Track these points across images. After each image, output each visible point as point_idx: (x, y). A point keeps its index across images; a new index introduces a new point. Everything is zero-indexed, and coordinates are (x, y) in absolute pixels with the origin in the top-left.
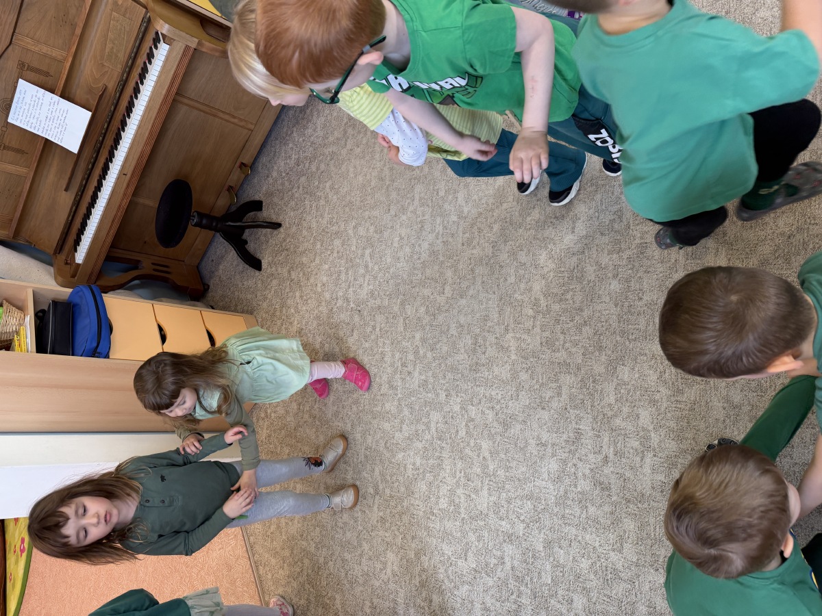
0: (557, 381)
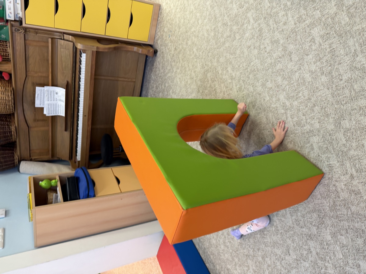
0: (309, 142)
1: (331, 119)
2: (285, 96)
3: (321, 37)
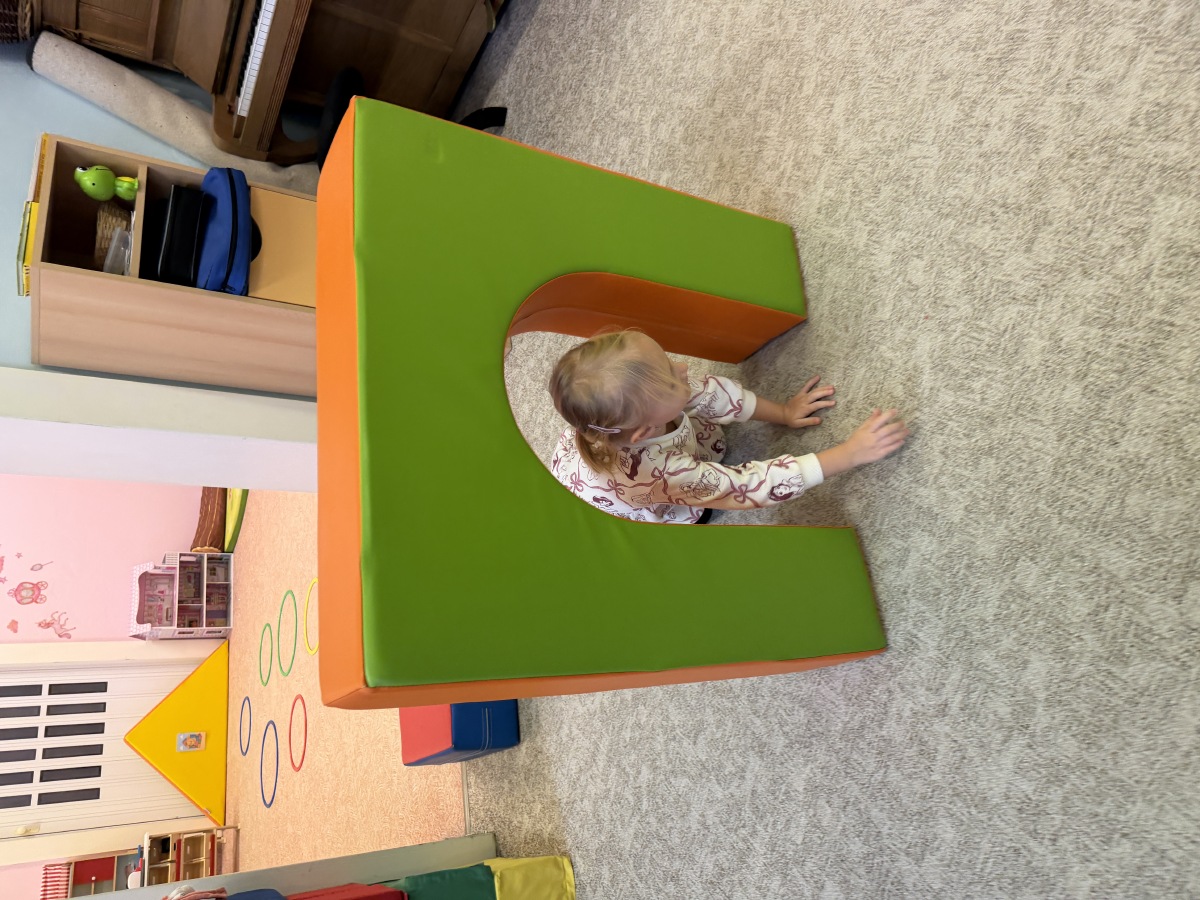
1: (1002, 527)
2: (934, 351)
3: (1170, 248)
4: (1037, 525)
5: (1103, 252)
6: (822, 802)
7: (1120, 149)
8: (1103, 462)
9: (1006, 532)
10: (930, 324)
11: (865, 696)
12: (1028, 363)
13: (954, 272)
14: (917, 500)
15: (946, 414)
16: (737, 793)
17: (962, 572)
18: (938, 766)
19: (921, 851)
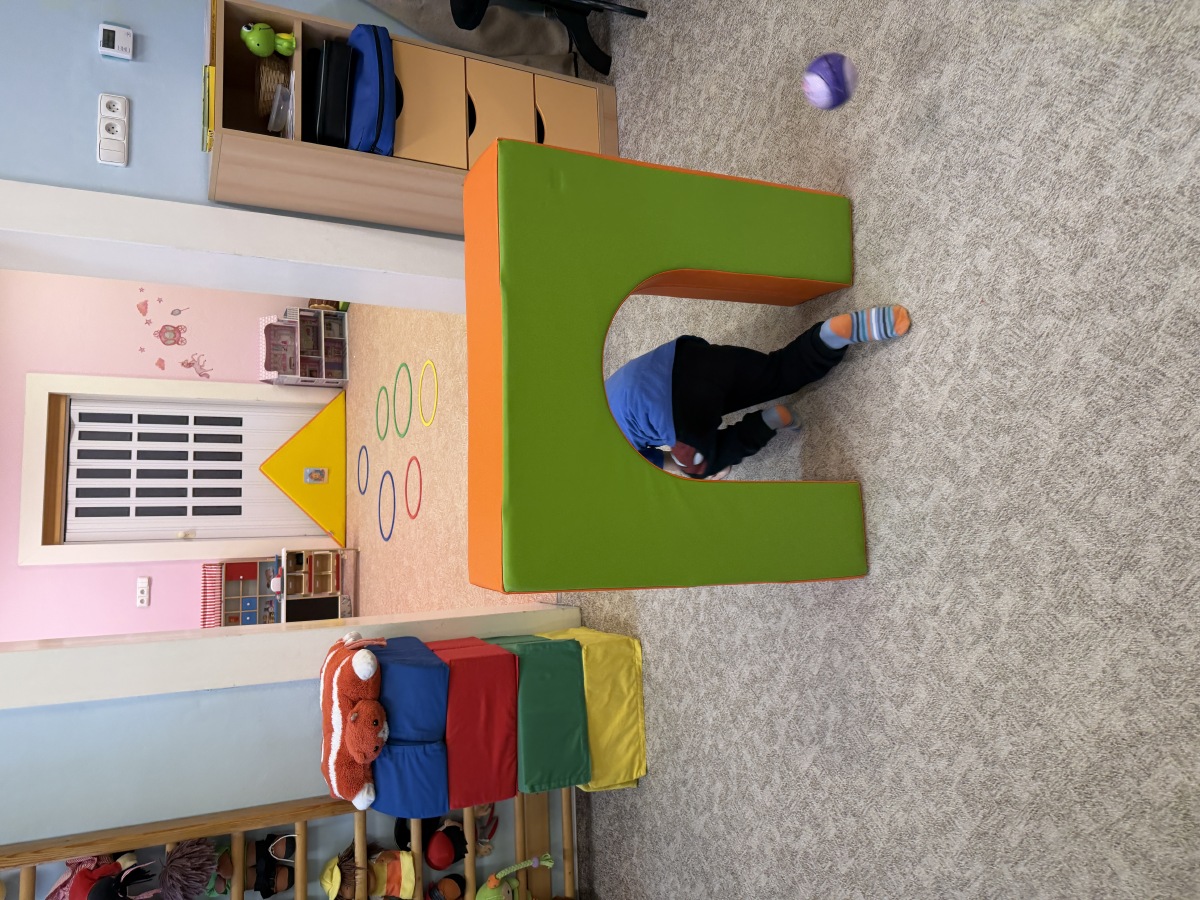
4: (1030, 497)
5: (1129, 297)
6: (836, 650)
7: (1165, 211)
8: (1088, 465)
9: (1006, 496)
10: (985, 309)
11: (880, 585)
12: (1052, 369)
13: (1013, 270)
14: (946, 452)
15: (982, 389)
16: (773, 627)
17: (969, 515)
18: (925, 647)
19: (901, 701)
